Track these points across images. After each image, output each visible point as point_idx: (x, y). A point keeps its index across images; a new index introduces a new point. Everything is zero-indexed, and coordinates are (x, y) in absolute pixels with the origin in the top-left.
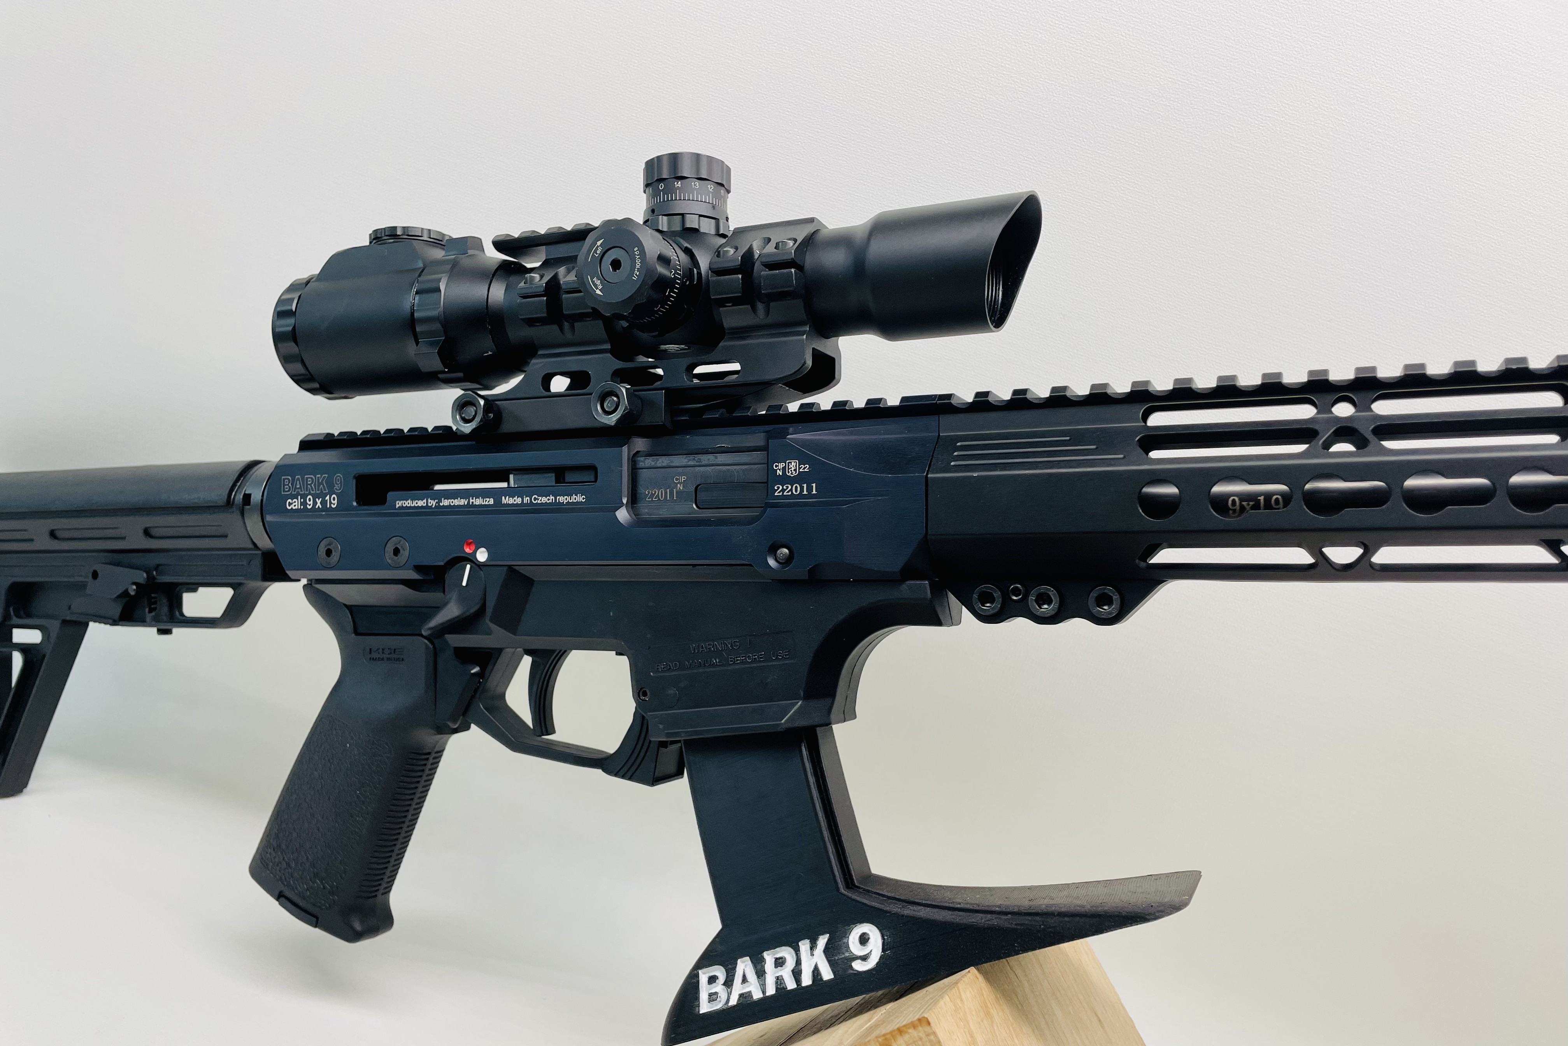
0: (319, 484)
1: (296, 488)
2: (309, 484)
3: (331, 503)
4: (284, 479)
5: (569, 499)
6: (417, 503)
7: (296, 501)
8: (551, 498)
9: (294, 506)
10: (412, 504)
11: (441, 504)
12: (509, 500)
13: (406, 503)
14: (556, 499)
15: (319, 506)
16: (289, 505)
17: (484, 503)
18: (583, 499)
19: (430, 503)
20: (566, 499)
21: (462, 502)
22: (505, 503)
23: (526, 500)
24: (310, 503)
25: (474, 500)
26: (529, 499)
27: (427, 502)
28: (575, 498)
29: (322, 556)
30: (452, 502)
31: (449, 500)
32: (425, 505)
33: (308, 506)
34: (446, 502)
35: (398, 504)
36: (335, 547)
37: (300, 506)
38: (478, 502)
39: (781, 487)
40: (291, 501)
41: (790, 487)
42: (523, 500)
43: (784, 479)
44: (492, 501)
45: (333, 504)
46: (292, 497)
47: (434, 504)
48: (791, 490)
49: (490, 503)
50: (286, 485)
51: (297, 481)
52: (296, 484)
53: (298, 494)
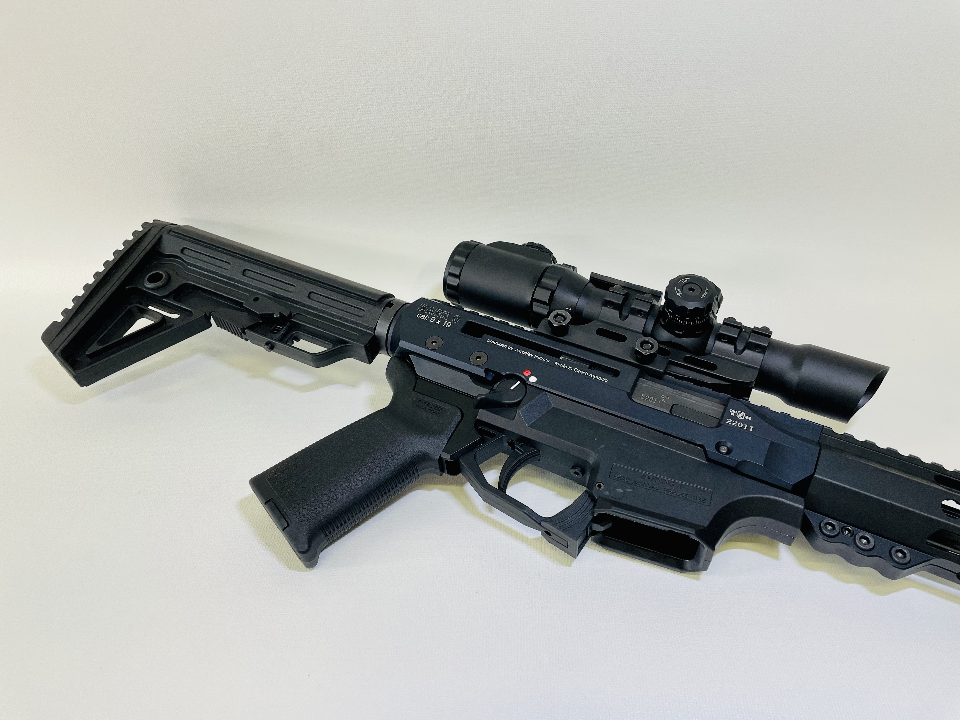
0: (444, 315)
1: (428, 311)
2: (437, 313)
3: (446, 324)
4: (422, 305)
5: (597, 377)
6: (501, 345)
7: (425, 316)
8: (586, 373)
9: (422, 317)
10: (498, 344)
11: (516, 350)
12: (559, 364)
13: (494, 342)
14: (589, 375)
15: (438, 323)
16: (419, 316)
17: (543, 360)
18: (606, 381)
19: (509, 348)
20: (595, 377)
21: (529, 355)
22: (556, 365)
23: (570, 368)
24: (433, 320)
25: (537, 357)
26: (572, 368)
27: (507, 347)
28: (601, 379)
29: (429, 342)
30: (523, 352)
31: (521, 351)
32: (506, 347)
33: (431, 321)
34: (519, 351)
35: (489, 341)
36: (440, 341)
37: (426, 319)
38: (539, 358)
39: (731, 421)
40: (421, 315)
41: (737, 423)
42: (568, 367)
43: (734, 418)
44: (548, 361)
45: (447, 326)
46: (423, 313)
47: (511, 349)
48: (737, 424)
49: (547, 361)
50: (423, 308)
51: (430, 309)
52: (429, 310)
53: (428, 314)
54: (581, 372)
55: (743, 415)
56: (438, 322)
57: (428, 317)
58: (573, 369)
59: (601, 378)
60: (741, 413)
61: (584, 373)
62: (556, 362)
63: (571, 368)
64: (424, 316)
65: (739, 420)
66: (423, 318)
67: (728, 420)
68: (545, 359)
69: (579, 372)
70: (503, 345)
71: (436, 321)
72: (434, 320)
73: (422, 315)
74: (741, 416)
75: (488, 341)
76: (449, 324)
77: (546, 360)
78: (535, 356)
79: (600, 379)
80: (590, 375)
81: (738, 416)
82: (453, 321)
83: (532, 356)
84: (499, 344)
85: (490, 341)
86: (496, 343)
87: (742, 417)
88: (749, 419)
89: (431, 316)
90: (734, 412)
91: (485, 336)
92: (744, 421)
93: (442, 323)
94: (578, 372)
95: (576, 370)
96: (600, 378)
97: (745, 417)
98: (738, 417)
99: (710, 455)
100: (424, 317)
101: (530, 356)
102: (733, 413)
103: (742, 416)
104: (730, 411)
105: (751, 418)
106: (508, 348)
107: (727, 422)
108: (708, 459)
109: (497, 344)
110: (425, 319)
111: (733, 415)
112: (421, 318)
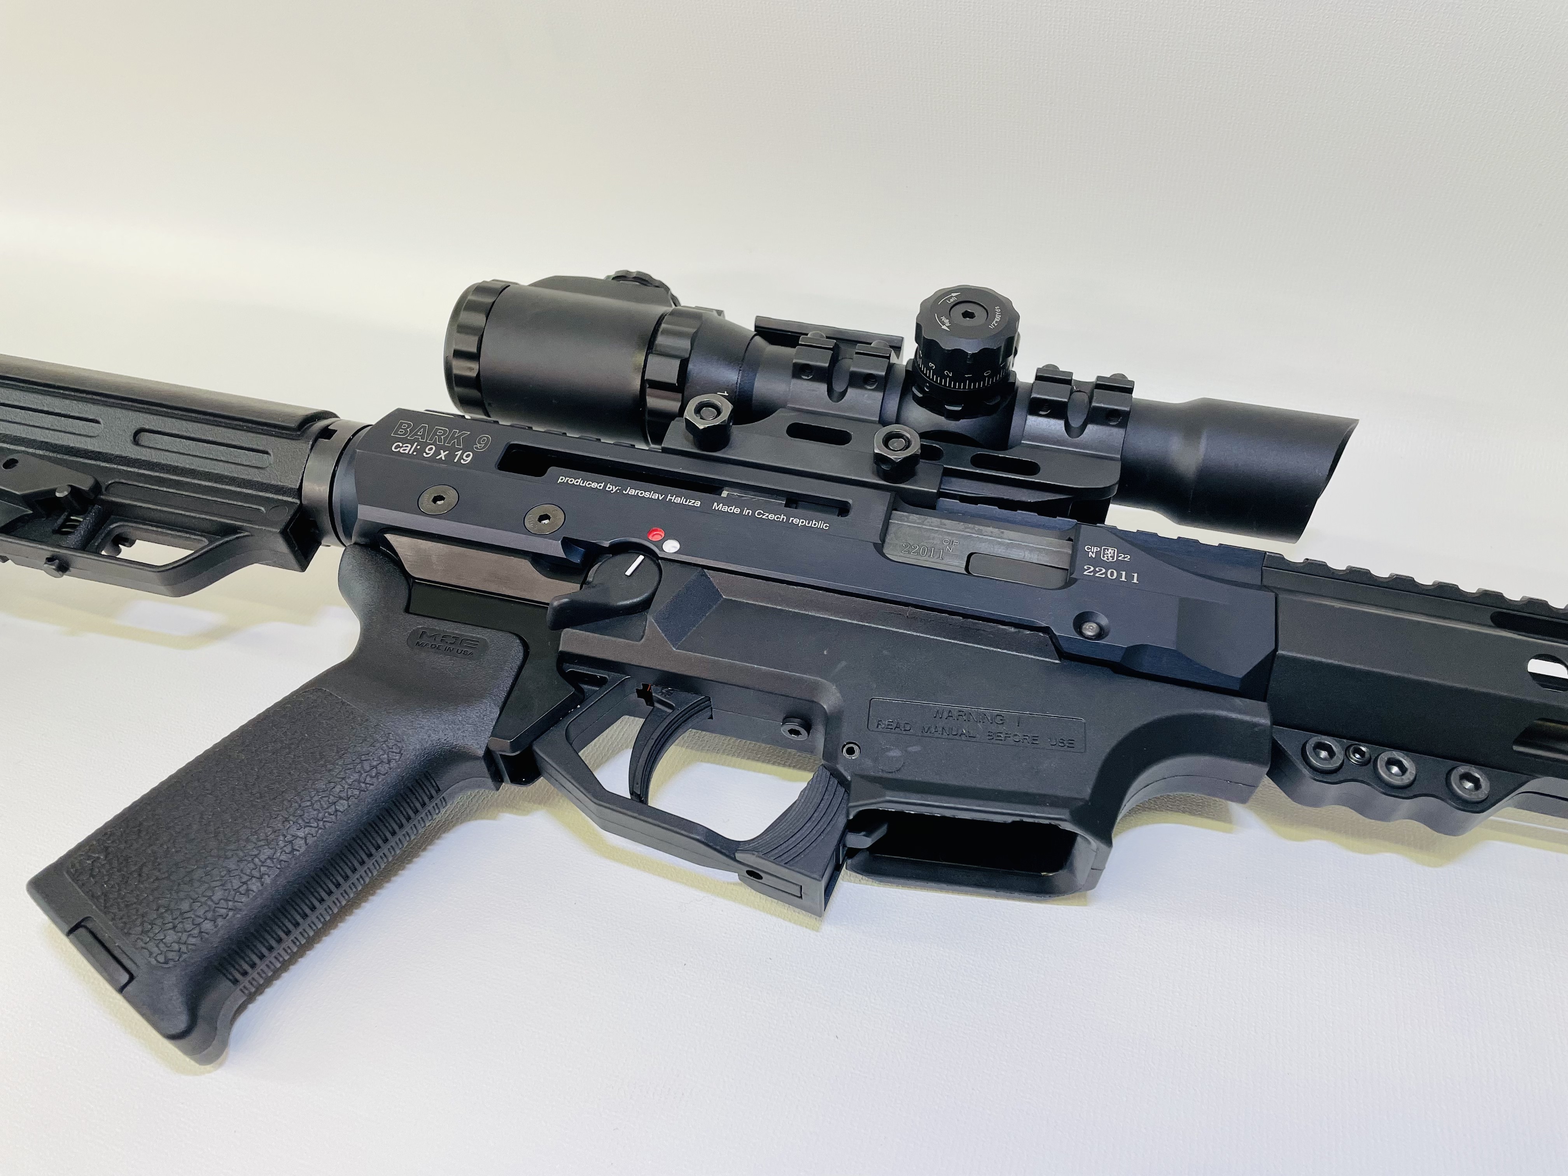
0: (453, 438)
1: (416, 434)
2: (437, 435)
3: (461, 458)
4: (402, 423)
5: (806, 523)
6: (589, 484)
7: (410, 446)
8: (782, 517)
9: (403, 450)
10: (583, 483)
11: (624, 492)
12: (722, 507)
13: (574, 481)
14: (788, 519)
15: (441, 458)
16: (396, 448)
17: (687, 503)
18: (826, 526)
19: (609, 488)
20: (802, 522)
21: (656, 496)
22: (717, 509)
23: (746, 512)
24: (429, 452)
25: (673, 498)
26: (751, 512)
27: (605, 486)
28: (815, 524)
29: (426, 501)
30: (642, 494)
31: (637, 491)
32: (601, 488)
33: (424, 454)
34: (632, 492)
35: (562, 479)
36: (451, 496)
37: (413, 452)
38: (678, 500)
39: (1092, 569)
40: (401, 445)
41: (1104, 571)
42: (742, 511)
43: (1097, 562)
44: (698, 504)
45: (464, 460)
46: (405, 441)
47: (614, 491)
48: (1106, 573)
49: (695, 505)
50: (402, 429)
51: (420, 429)
52: (418, 431)
53: (416, 440)
54: (771, 517)
55: (1114, 553)
56: (443, 455)
57: (419, 447)
58: (753, 513)
59: (814, 522)
60: (1108, 549)
61: (778, 518)
62: (716, 504)
63: (748, 511)
64: (407, 447)
65: (1108, 566)
66: (407, 452)
67: (1085, 567)
68: (690, 502)
69: (768, 516)
70: (594, 485)
71: (437, 453)
72: (432, 452)
73: (404, 446)
74: (1109, 555)
75: (560, 480)
76: (468, 456)
77: (693, 501)
78: (669, 497)
79: (813, 526)
80: (791, 519)
81: (1104, 557)
82: (477, 448)
83: (660, 499)
84: (586, 484)
85: (565, 480)
86: (579, 482)
87: (1113, 557)
88: (1125, 559)
89: (424, 445)
90: (1095, 549)
91: (552, 470)
92: (1118, 565)
93: (451, 456)
94: (764, 517)
95: (759, 514)
96: (813, 524)
97: (1118, 556)
98: (1105, 559)
99: (1065, 646)
100: (408, 449)
101: (656, 498)
102: (1093, 553)
103: (1111, 557)
104: (1086, 549)
105: (1129, 557)
106: (607, 489)
107: (1085, 573)
108: (1062, 654)
109: (581, 484)
110: (410, 453)
111: (1094, 557)
112: (401, 451)
